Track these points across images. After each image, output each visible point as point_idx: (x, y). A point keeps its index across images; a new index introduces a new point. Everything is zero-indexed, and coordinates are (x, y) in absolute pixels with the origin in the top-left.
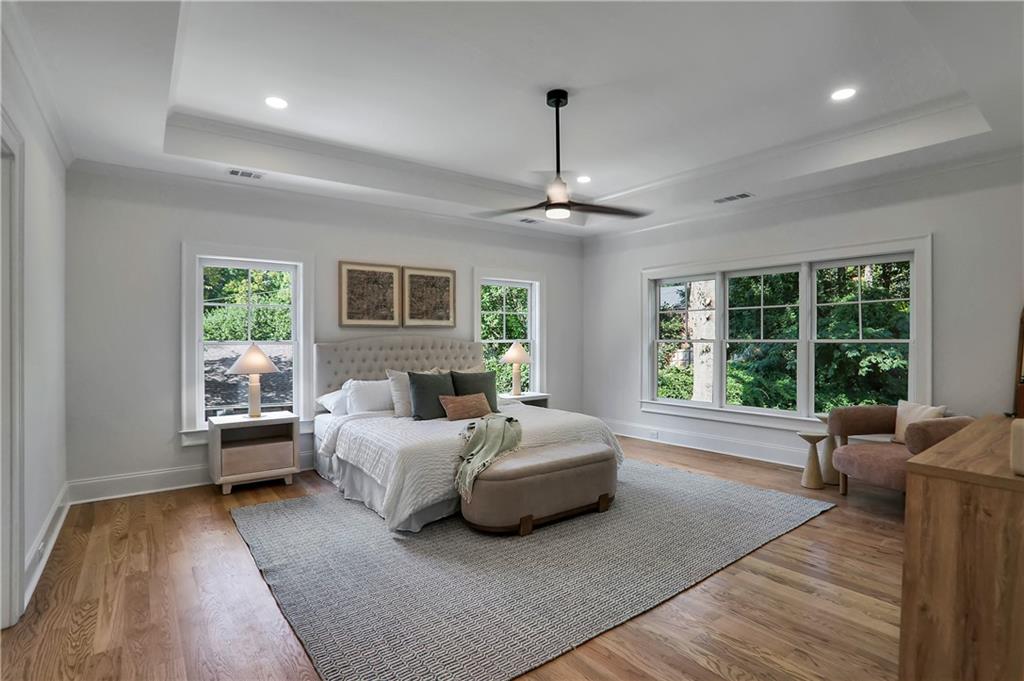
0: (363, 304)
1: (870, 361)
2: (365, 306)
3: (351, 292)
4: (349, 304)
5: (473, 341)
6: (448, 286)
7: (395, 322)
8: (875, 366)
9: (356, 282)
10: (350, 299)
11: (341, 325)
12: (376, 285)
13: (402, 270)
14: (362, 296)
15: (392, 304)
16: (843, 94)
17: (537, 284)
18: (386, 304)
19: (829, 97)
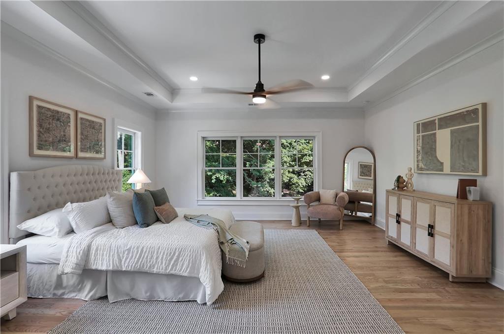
0: (49, 137)
1: (216, 177)
2: (51, 139)
3: (40, 125)
4: (39, 136)
5: (114, 169)
6: (101, 129)
7: (72, 154)
8: (217, 179)
9: (44, 118)
10: (39, 132)
11: (31, 154)
12: (58, 122)
13: (76, 112)
14: (48, 130)
15: (70, 139)
16: (326, 77)
17: (139, 134)
18: (65, 140)
19: (321, 77)
